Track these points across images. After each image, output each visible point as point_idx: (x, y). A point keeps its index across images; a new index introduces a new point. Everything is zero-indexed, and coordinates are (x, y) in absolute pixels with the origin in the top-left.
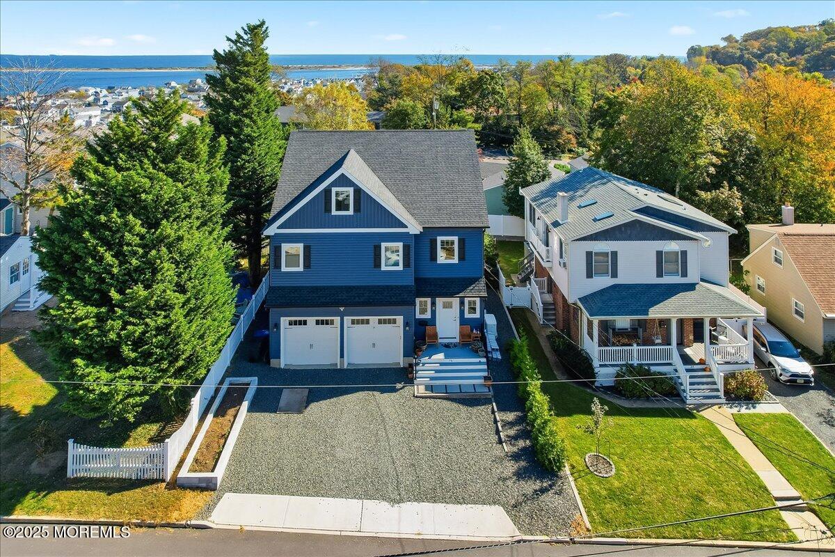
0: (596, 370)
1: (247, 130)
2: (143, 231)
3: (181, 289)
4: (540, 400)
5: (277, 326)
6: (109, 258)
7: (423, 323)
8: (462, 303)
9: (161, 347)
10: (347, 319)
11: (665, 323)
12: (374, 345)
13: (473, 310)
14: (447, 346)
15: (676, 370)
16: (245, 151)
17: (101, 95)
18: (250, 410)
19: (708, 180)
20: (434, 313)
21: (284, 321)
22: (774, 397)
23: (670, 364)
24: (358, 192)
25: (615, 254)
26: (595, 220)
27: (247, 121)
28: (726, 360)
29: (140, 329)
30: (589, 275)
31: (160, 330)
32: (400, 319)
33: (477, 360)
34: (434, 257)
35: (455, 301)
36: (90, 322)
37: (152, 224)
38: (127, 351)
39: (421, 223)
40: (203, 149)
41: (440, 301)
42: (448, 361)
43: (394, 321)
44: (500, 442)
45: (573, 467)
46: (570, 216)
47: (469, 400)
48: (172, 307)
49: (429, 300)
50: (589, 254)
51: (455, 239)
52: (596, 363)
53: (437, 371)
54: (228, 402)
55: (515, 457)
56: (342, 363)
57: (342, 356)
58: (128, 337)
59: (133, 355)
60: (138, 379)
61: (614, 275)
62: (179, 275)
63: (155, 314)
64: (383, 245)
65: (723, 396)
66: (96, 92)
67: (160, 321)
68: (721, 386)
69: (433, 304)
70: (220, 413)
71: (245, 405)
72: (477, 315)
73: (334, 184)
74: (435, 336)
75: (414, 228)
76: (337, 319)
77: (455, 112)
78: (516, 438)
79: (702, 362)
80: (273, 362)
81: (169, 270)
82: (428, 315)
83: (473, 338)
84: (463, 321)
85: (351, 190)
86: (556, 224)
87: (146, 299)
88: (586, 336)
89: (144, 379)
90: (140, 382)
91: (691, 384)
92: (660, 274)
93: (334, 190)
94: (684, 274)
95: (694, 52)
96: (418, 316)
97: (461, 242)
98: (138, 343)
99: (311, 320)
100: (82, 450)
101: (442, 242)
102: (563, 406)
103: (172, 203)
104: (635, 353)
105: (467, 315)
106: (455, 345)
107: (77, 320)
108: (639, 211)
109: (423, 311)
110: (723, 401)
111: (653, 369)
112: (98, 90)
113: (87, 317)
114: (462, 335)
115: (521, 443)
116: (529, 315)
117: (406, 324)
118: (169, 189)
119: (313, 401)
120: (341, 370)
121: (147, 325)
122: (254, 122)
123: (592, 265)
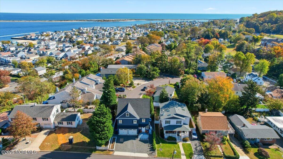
5: (119, 130)
8: (146, 127)
10: (129, 129)
11: (176, 131)
12: (132, 133)
13: (147, 128)
14: (143, 133)
21: (120, 129)
22: (190, 141)
23: (175, 136)
25: (170, 121)
26: (168, 116)
28: (185, 136)
30: (166, 124)
32: (136, 130)
33: (147, 135)
34: (141, 122)
35: (145, 128)
39: (139, 117)
41: (142, 127)
42: (143, 135)
44: (149, 146)
45: (157, 150)
47: (145, 140)
50: (166, 121)
51: (145, 119)
52: (165, 136)
53: (141, 137)
57: (128, 133)
61: (170, 124)
64: (134, 120)
68: (182, 139)
71: (116, 141)
72: (148, 129)
74: (142, 131)
76: (127, 130)
79: (181, 136)
80: (118, 134)
82: (141, 129)
83: (147, 132)
85: (129, 113)
86: (162, 115)
91: (178, 139)
92: (177, 124)
93: (126, 113)
94: (181, 124)
96: (139, 129)
99: (123, 129)
100: (98, 147)
104: (171, 135)
105: (146, 129)
106: (144, 133)
108: (175, 115)
109: (140, 128)
110: (182, 141)
111: (173, 137)
114: (145, 131)
115: (151, 147)
116: (158, 125)
117: (137, 130)
120: (128, 136)
123: (166, 122)
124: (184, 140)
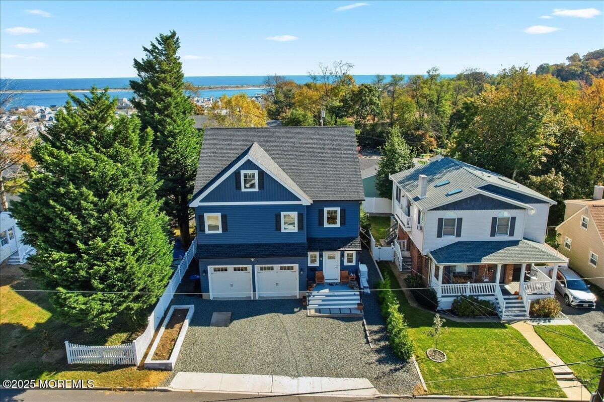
0: (439, 300)
1: (169, 128)
2: (96, 199)
3: (130, 242)
4: (397, 316)
5: (206, 272)
6: (73, 218)
7: (313, 270)
8: (342, 255)
9: (121, 281)
10: (257, 267)
11: (493, 268)
12: (277, 284)
13: (350, 261)
14: (331, 284)
15: (497, 299)
16: (169, 144)
17: (46, 112)
18: (190, 325)
19: (540, 167)
20: (321, 262)
21: (210, 268)
22: (565, 315)
23: (493, 295)
24: (262, 174)
25: (459, 220)
26: (447, 195)
27: (169, 120)
28: (534, 292)
29: (103, 269)
30: (440, 235)
31: (118, 270)
32: (296, 267)
33: (353, 293)
34: (321, 223)
35: (337, 254)
36: (64, 263)
37: (102, 195)
38: (95, 283)
39: (311, 198)
40: (135, 138)
41: (325, 254)
42: (331, 294)
43: (292, 268)
44: (368, 342)
45: (418, 357)
46: (428, 193)
47: (347, 318)
48: (125, 254)
49: (317, 253)
50: (440, 220)
51: (338, 209)
52: (439, 295)
53: (323, 300)
54: (174, 319)
55: (378, 351)
56: (255, 295)
57: (254, 290)
58: (95, 274)
59: (101, 286)
60: (107, 301)
61: (459, 235)
62: (128, 232)
63: (113, 259)
64: (283, 214)
65: (528, 315)
66: (41, 110)
67: (118, 264)
68: (528, 309)
69: (321, 256)
70: (170, 326)
71: (187, 322)
72: (354, 264)
73: (242, 167)
74: (322, 278)
75: (306, 201)
76: (249, 267)
77: (339, 120)
78: (379, 340)
79: (517, 293)
80: (204, 294)
81: (120, 229)
82: (317, 264)
83: (349, 279)
84: (343, 267)
85: (256, 172)
86: (416, 199)
87: (105, 248)
88: (433, 278)
89: (112, 301)
90: (109, 304)
91: (506, 308)
92: (493, 234)
93: (243, 172)
94: (512, 234)
95: (542, 69)
96: (310, 264)
97: (343, 211)
98: (103, 279)
99: (230, 268)
100: (75, 347)
101: (328, 212)
102: (413, 321)
103: (114, 178)
104: (468, 289)
105: (346, 264)
106: (337, 284)
107: (54, 261)
108: (482, 188)
109: (313, 261)
110: (529, 318)
111: (480, 298)
112: (43, 108)
113: (61, 260)
114: (342, 277)
115: (382, 343)
116: (392, 266)
117: (301, 270)
118: (111, 169)
119: (235, 320)
120: (254, 301)
121: (108, 266)
122: (175, 121)
123: (442, 227)
124: (540, 313)
